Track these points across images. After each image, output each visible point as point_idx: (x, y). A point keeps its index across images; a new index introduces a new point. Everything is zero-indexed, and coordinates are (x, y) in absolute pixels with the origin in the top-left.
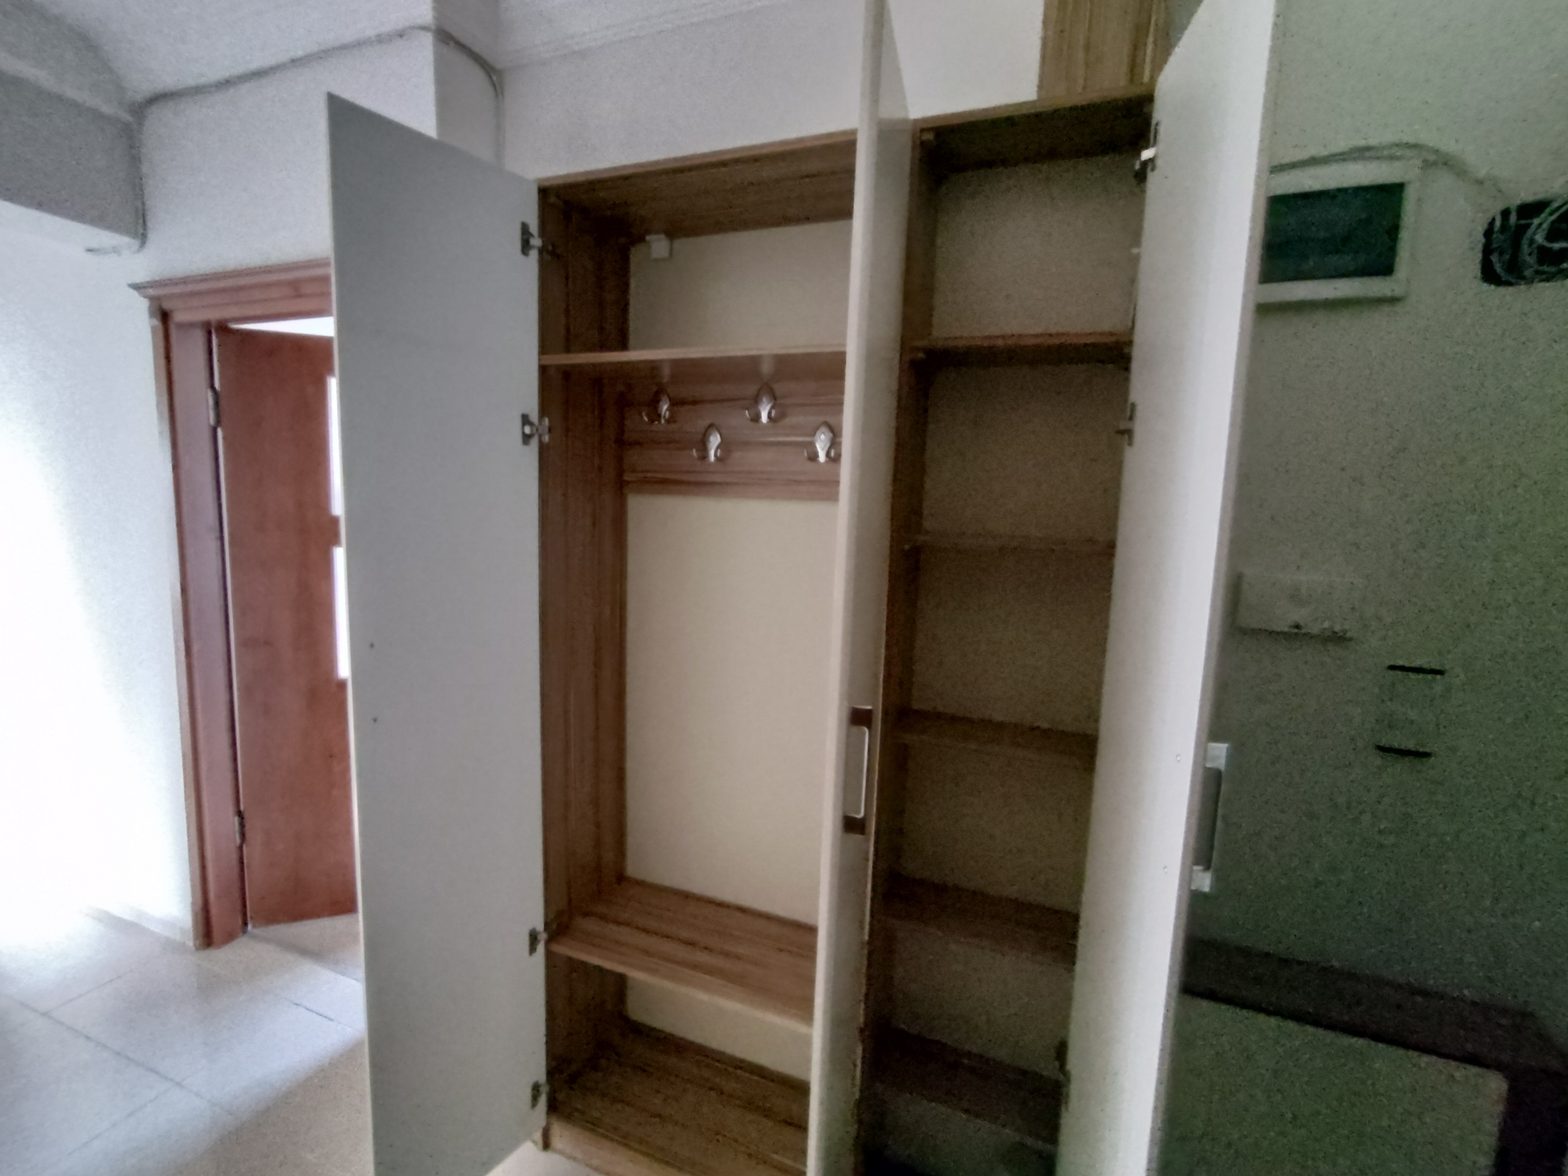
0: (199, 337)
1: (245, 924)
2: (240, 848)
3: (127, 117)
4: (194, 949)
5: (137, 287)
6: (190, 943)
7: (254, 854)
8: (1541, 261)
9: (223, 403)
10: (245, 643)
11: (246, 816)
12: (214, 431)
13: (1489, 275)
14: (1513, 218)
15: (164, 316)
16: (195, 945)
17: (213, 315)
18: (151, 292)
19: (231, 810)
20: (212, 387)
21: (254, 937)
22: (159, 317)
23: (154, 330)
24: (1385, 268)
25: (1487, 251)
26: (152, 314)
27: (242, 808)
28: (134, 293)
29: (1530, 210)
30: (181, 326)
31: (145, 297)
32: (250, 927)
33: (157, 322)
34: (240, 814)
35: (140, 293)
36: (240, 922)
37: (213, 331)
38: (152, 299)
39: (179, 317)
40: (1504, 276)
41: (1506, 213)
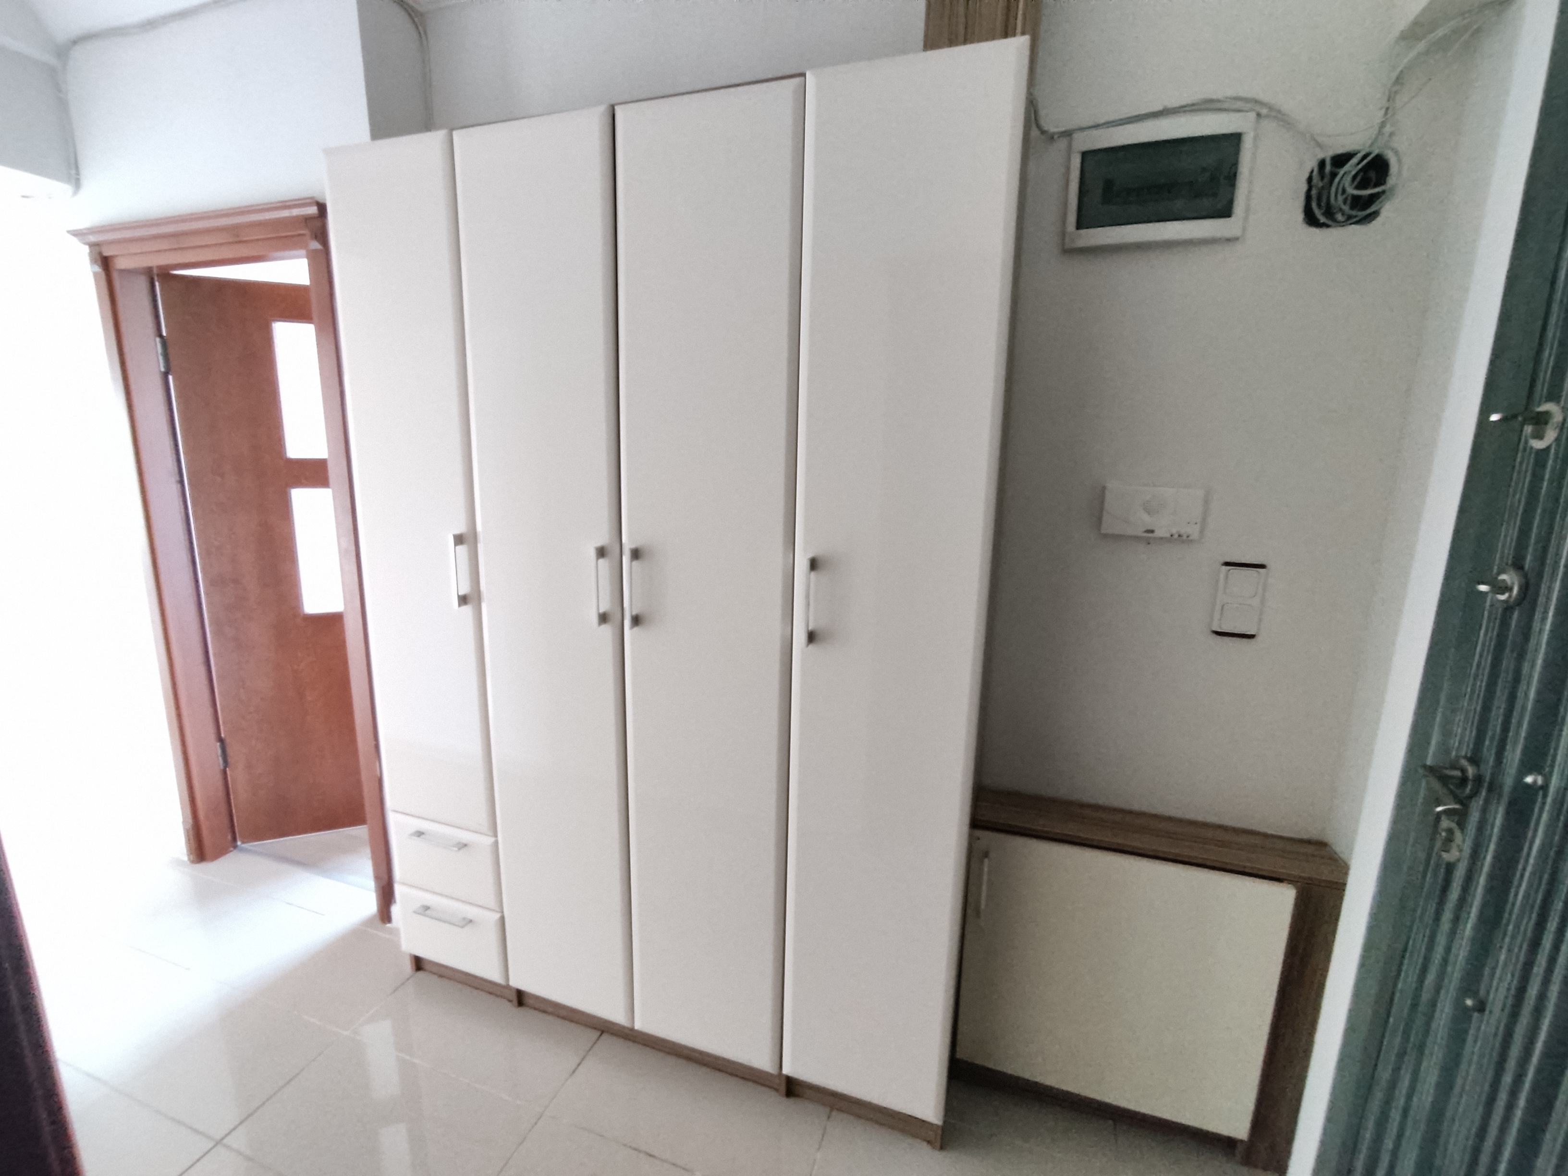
0: (142, 284)
1: (234, 839)
2: (225, 773)
3: (52, 60)
4: (188, 862)
5: (76, 234)
6: (185, 858)
7: (239, 777)
8: (1352, 207)
9: (171, 350)
10: (212, 583)
11: (228, 741)
12: (165, 375)
13: (1311, 219)
14: (1328, 168)
15: (105, 263)
16: (189, 859)
17: (156, 261)
18: (92, 239)
19: (212, 736)
20: (161, 336)
21: (242, 850)
22: (100, 262)
23: (95, 275)
24: (1225, 212)
25: (1308, 197)
26: (93, 261)
27: (223, 735)
28: (75, 240)
29: (1340, 160)
30: (123, 271)
31: (85, 244)
32: (239, 843)
33: (98, 269)
34: (221, 740)
35: (80, 240)
36: (229, 837)
37: (156, 278)
38: (92, 245)
39: (121, 263)
40: (1322, 219)
41: (1322, 164)
